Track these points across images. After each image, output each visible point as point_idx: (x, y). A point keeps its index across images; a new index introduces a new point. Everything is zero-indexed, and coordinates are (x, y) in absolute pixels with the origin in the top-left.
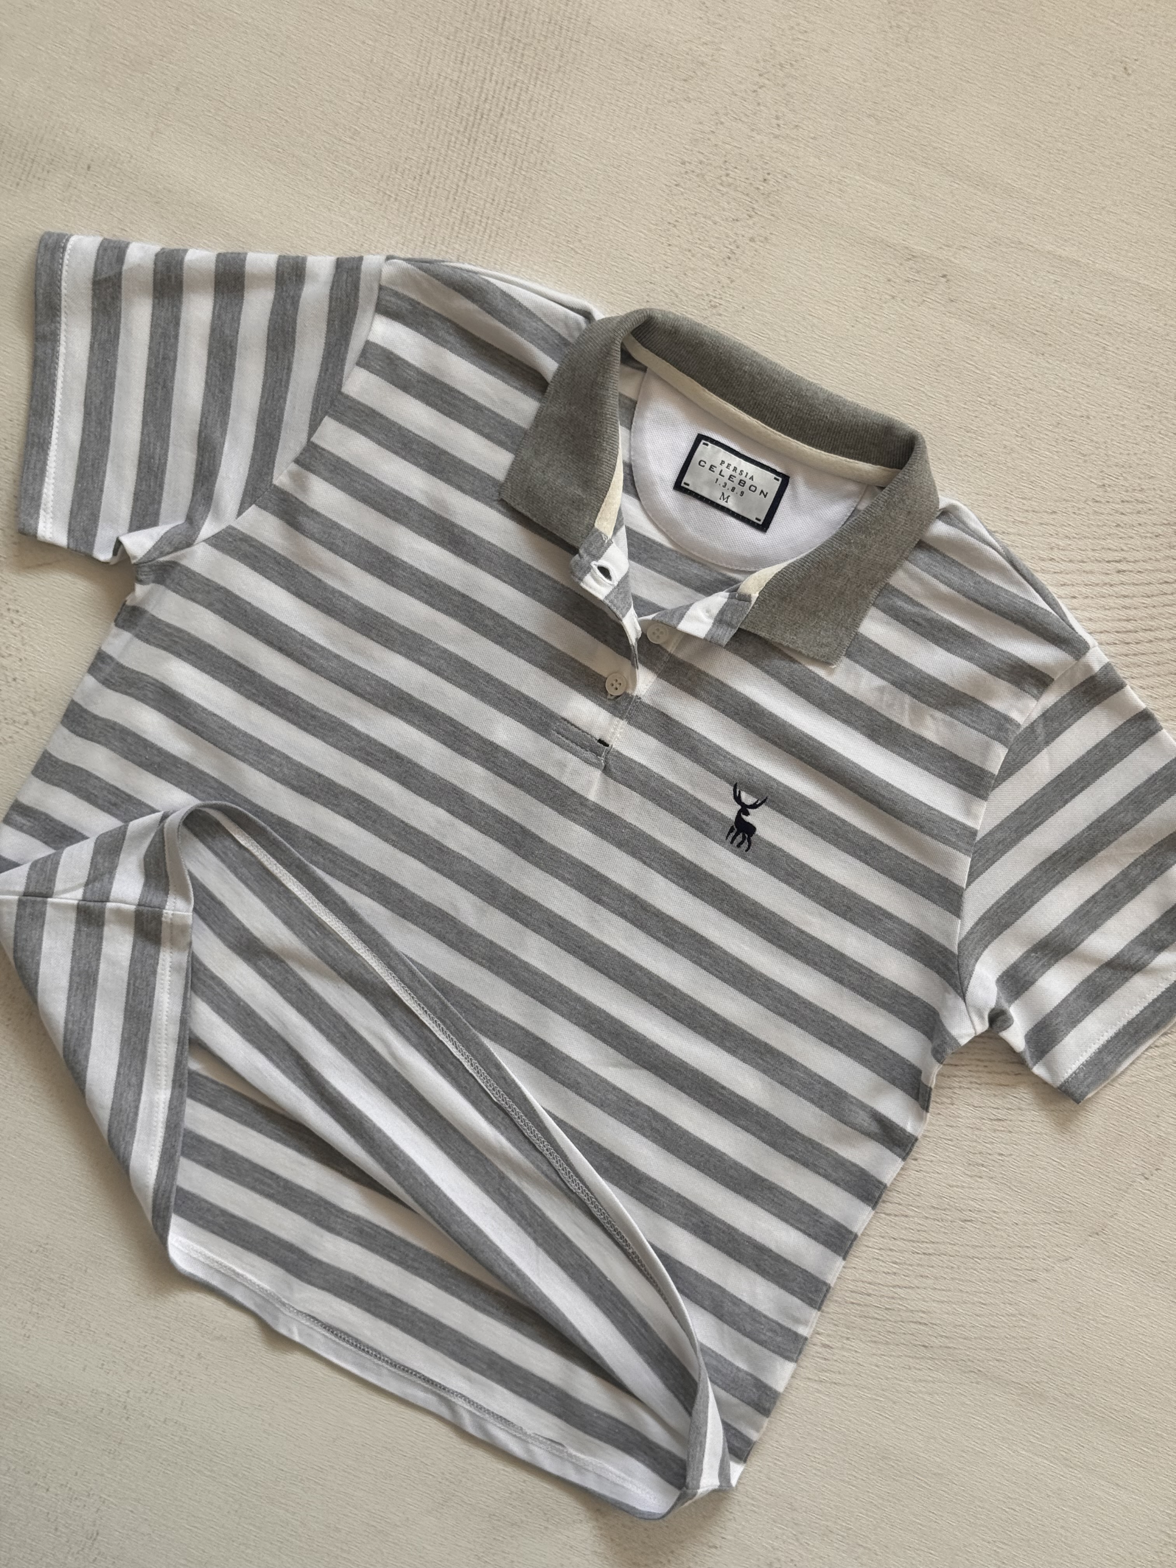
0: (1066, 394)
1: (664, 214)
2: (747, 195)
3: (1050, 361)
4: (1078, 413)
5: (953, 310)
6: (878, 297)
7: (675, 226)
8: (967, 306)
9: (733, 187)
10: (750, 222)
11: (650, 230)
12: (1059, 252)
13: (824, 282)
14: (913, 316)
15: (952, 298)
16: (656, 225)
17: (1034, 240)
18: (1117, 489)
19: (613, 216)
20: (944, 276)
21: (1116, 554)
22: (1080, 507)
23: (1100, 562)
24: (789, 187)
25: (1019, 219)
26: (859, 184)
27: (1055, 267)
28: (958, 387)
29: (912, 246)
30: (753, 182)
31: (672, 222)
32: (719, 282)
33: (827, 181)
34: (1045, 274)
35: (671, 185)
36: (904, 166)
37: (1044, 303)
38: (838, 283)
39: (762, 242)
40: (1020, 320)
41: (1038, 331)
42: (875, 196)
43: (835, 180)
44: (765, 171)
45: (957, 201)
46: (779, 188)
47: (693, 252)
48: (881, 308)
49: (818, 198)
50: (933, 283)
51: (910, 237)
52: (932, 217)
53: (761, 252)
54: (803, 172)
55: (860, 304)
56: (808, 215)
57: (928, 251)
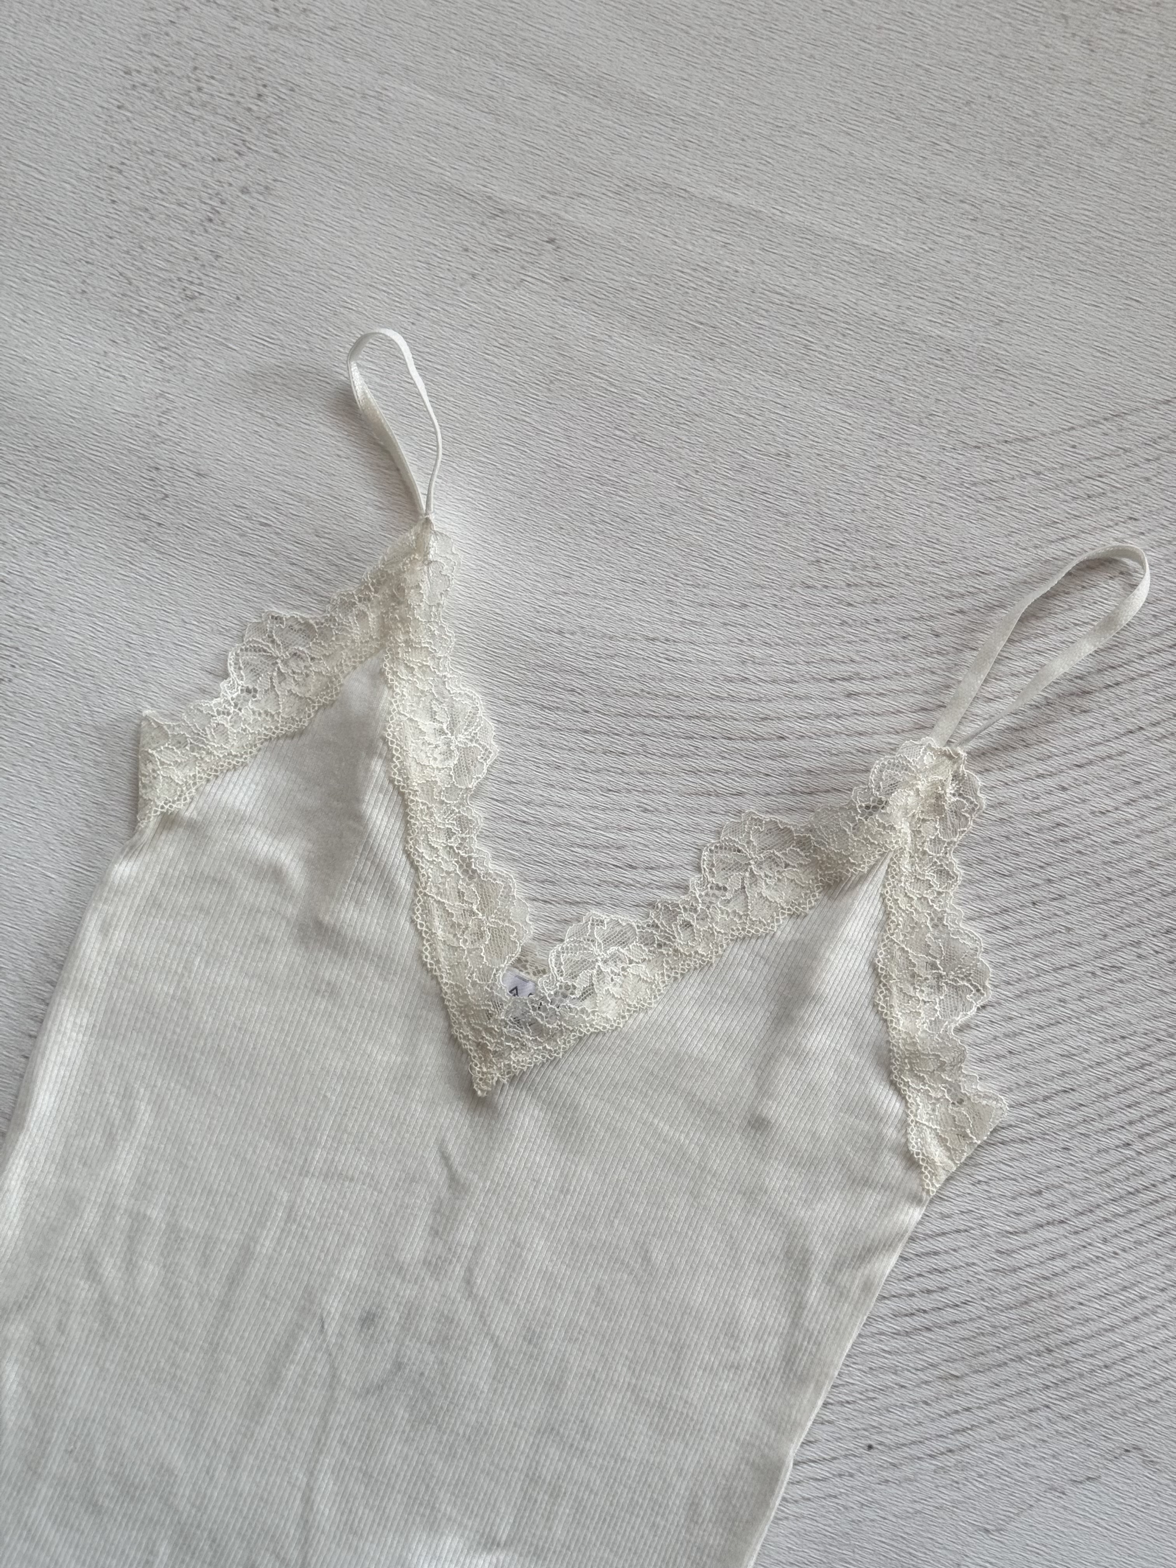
0: (751, 420)
1: (104, 153)
2: (234, 119)
3: (723, 369)
4: (773, 450)
5: (568, 294)
6: (450, 276)
7: (120, 172)
8: (588, 287)
9: (210, 107)
10: (241, 163)
11: (80, 179)
12: (728, 197)
13: (364, 255)
14: (507, 304)
15: (566, 275)
16: (91, 170)
17: (688, 180)
18: (837, 566)
19: (20, 158)
20: (551, 241)
21: (844, 667)
22: (784, 595)
23: (818, 680)
24: (298, 107)
25: (662, 148)
26: (408, 99)
27: (723, 221)
28: (583, 414)
29: (497, 194)
30: (242, 100)
31: (114, 165)
32: (196, 259)
33: (358, 96)
34: (708, 233)
35: (111, 106)
36: (477, 68)
37: (709, 280)
38: (385, 255)
39: (261, 194)
40: (673, 306)
41: (702, 324)
42: (436, 117)
43: (372, 93)
44: (259, 82)
45: (564, 122)
46: (283, 108)
47: (152, 212)
48: (456, 293)
49: (346, 122)
50: (535, 252)
51: (494, 181)
52: (527, 148)
53: (261, 210)
54: (320, 82)
55: (421, 289)
56: (333, 149)
57: (522, 201)
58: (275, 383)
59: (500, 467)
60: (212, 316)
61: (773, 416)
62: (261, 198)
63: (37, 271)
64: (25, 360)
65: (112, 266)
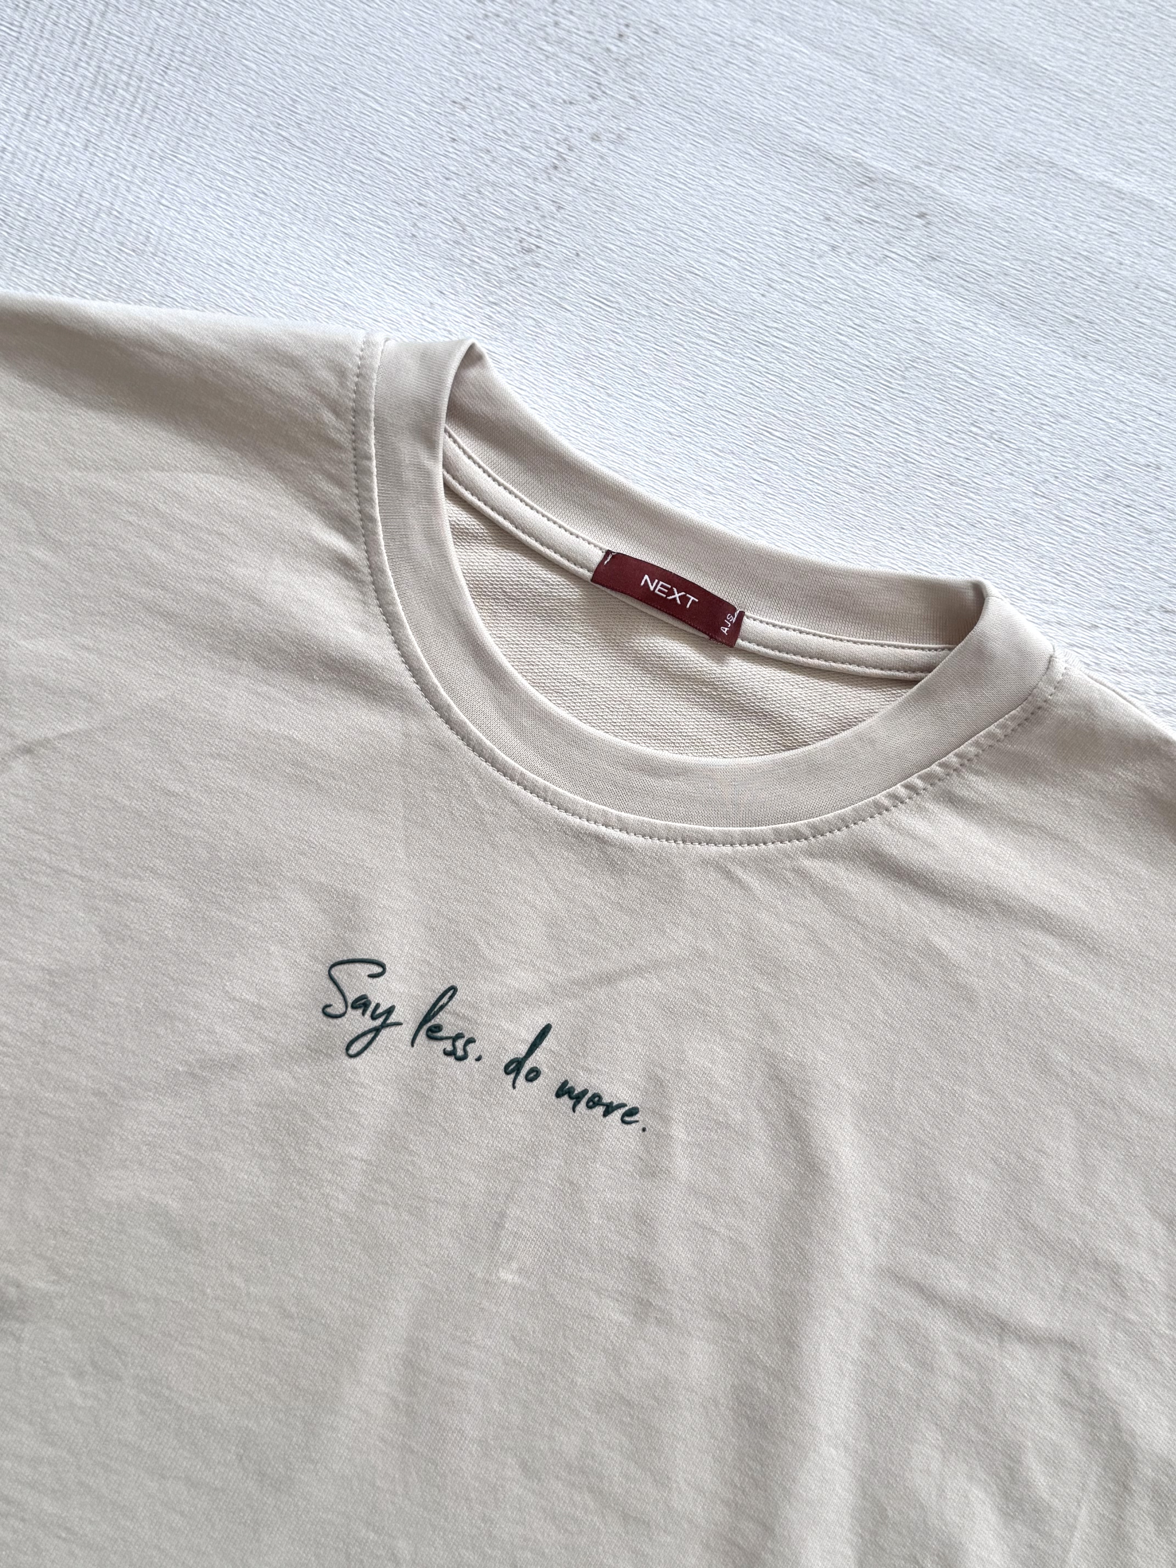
0: (1121, 426)
1: (447, 85)
2: (590, 60)
3: (1096, 368)
4: (1142, 461)
5: (935, 275)
6: (808, 246)
7: (464, 108)
8: (959, 269)
9: (566, 44)
10: (594, 108)
11: (419, 112)
12: (1119, 183)
13: (717, 217)
14: (867, 282)
15: (934, 254)
16: (432, 104)
17: (1077, 161)
19: (357, 85)
20: (922, 216)
22: (1139, 619)
24: (661, 51)
25: (1051, 124)
26: (780, 51)
27: (1110, 208)
28: (939, 407)
29: (867, 161)
30: (601, 39)
31: (458, 100)
32: (537, 208)
33: (727, 43)
34: (1093, 219)
35: (460, 36)
36: (858, 24)
37: (1089, 270)
38: (741, 219)
39: (612, 142)
40: (1047, 296)
41: (1077, 317)
42: (808, 72)
43: (740, 41)
44: (621, 21)
45: (948, 88)
46: (645, 51)
47: (494, 154)
48: (812, 265)
49: (710, 71)
50: (903, 227)
51: (866, 147)
52: (904, 113)
53: (611, 160)
54: (687, 27)
55: (775, 258)
56: (694, 100)
57: (895, 171)
58: (610, 349)
59: (843, 457)
60: (548, 273)
61: (1147, 424)
62: (612, 147)
63: (365, 209)
64: (346, 305)
65: (446, 210)
